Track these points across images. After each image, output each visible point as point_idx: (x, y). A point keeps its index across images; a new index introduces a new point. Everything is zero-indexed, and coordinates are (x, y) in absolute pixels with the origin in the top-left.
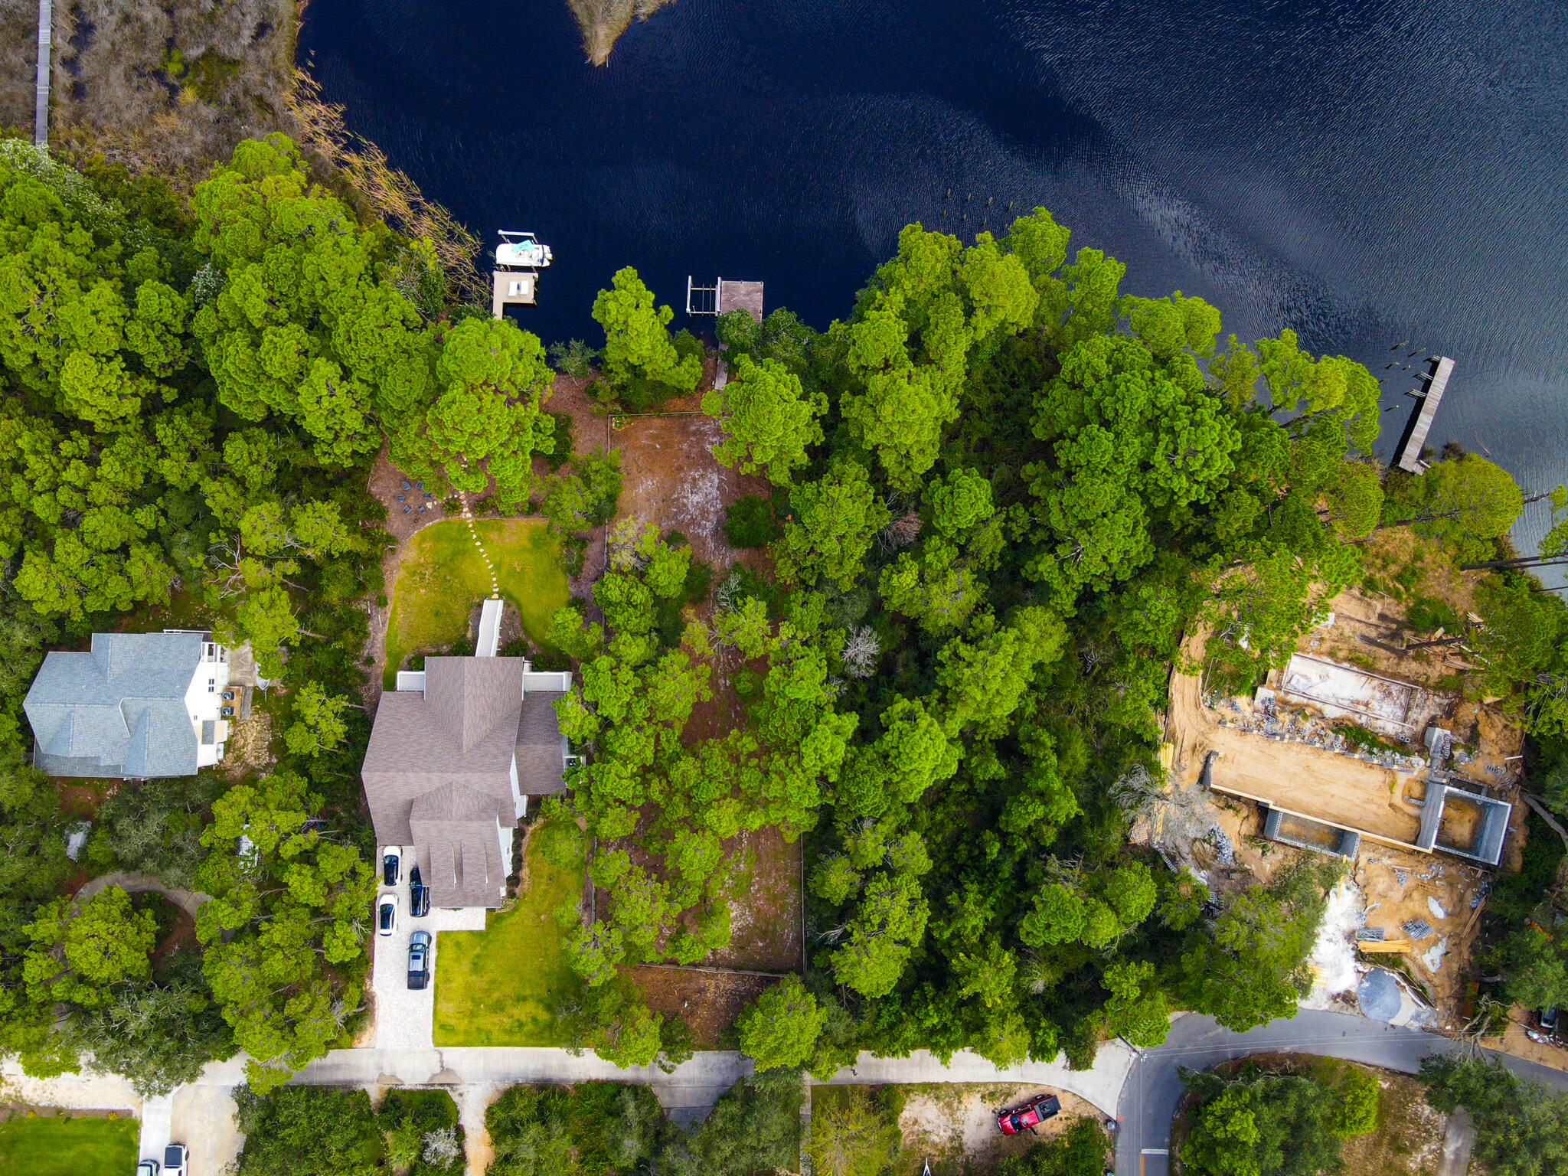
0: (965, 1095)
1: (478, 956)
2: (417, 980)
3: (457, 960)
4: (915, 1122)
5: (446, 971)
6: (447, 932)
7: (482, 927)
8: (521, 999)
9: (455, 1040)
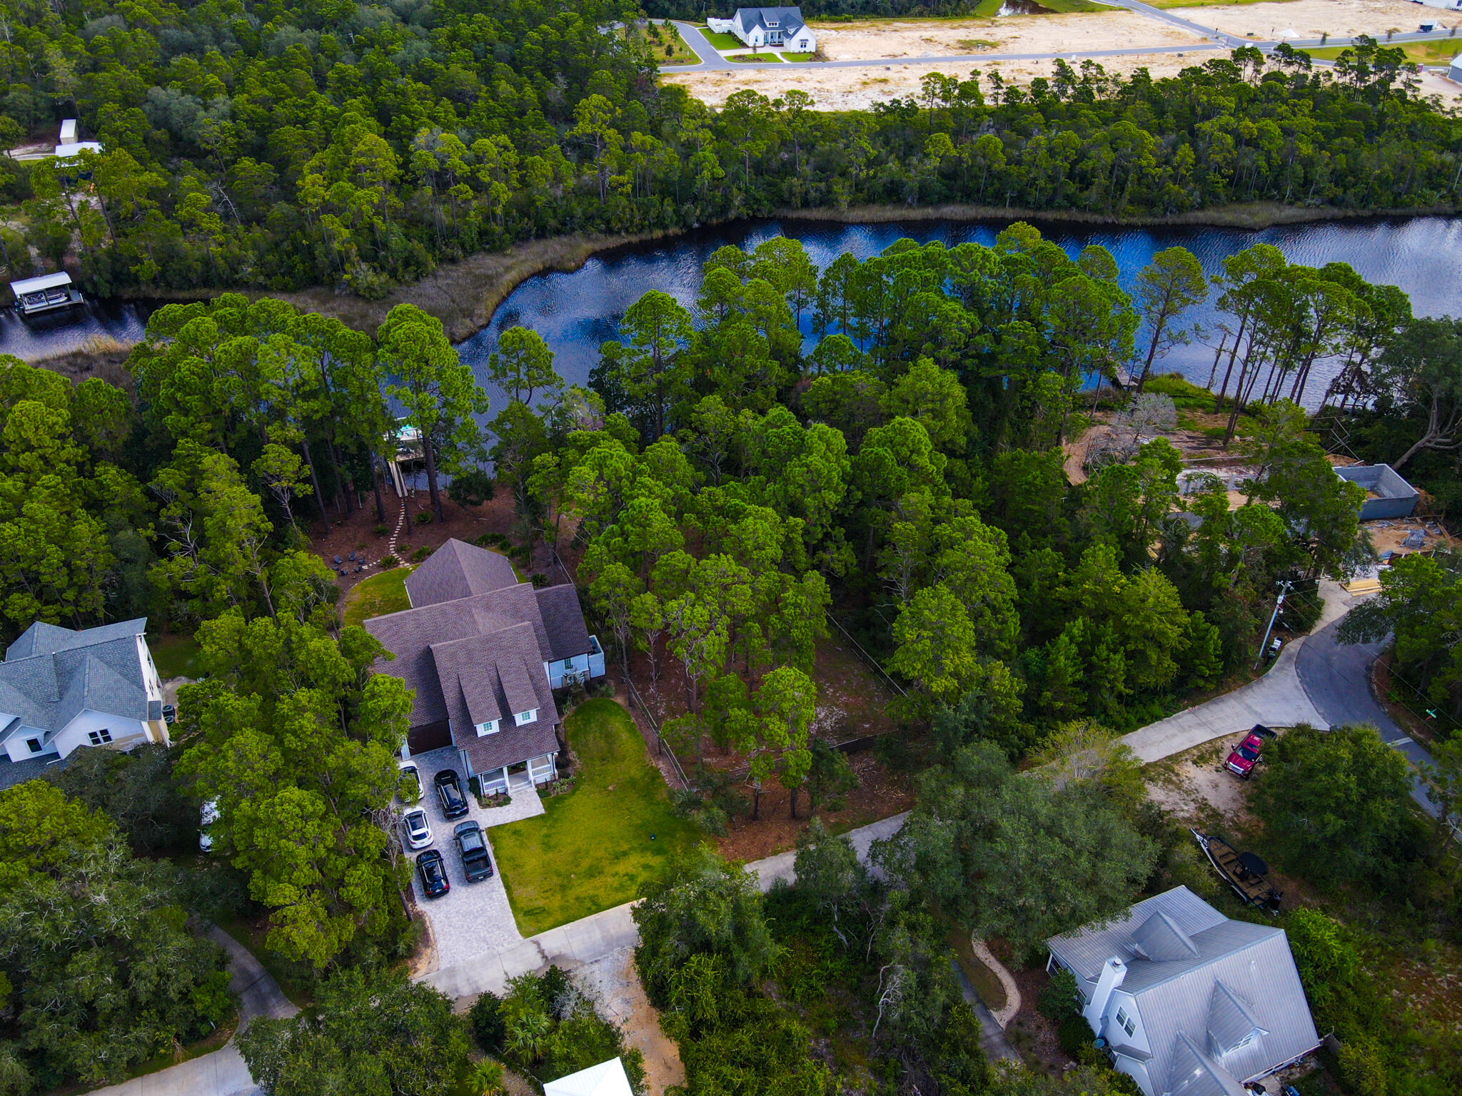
0: (1176, 767)
1: (547, 836)
6: (500, 826)
7: (542, 811)
8: (618, 856)
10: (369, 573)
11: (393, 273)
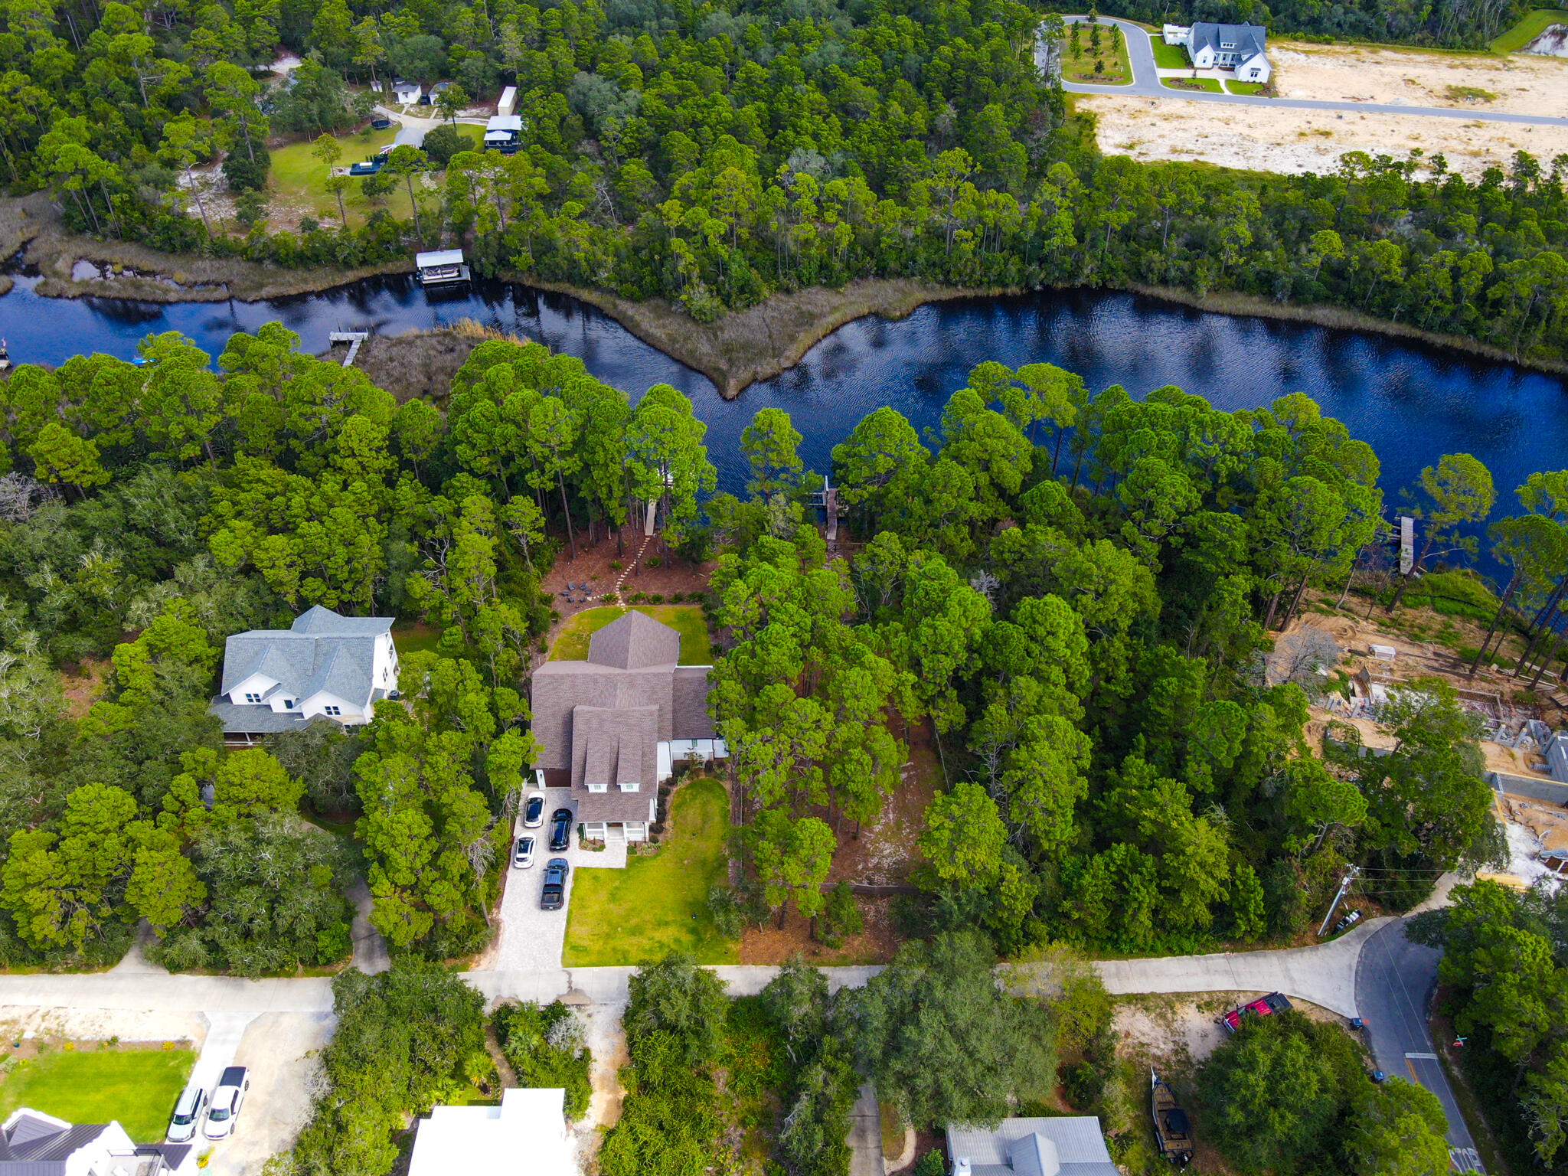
0: (1178, 1005)
1: (616, 888)
3: (595, 891)
4: (1128, 1035)
5: (582, 899)
6: (586, 868)
7: (623, 865)
8: (662, 924)
9: (586, 960)
10: (590, 604)
11: (726, 302)
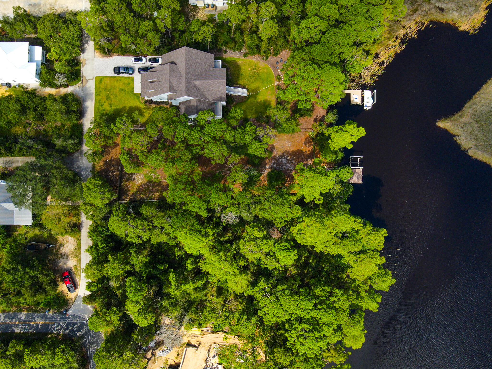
0: (76, 259)
1: (125, 91)
2: (117, 70)
3: (124, 84)
4: (67, 242)
5: (120, 80)
6: (133, 80)
7: (135, 92)
8: (111, 105)
9: (97, 84)
